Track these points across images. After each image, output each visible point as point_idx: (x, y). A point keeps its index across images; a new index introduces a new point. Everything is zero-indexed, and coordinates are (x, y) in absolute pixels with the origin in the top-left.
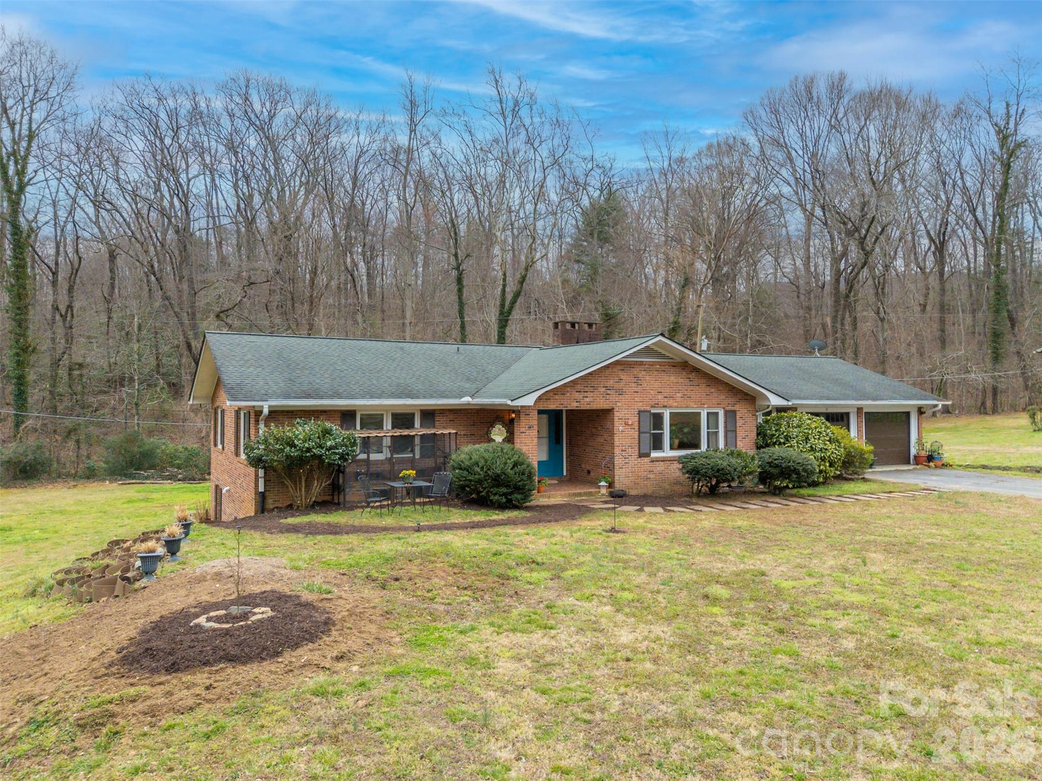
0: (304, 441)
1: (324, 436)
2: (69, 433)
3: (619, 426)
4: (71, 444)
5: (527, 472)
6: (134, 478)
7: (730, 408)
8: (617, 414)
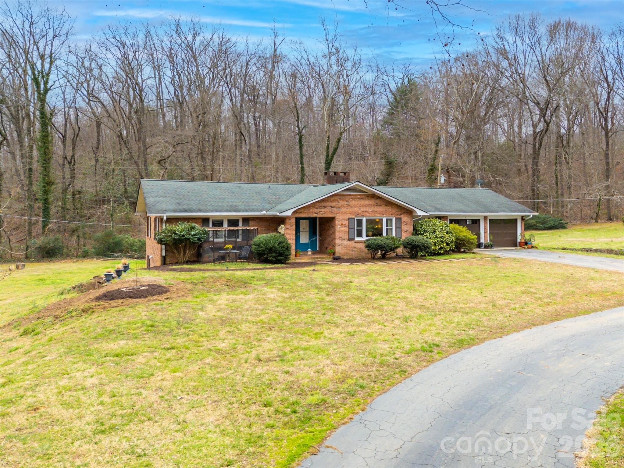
0: (181, 232)
1: (191, 230)
2: (74, 231)
3: (338, 225)
4: (75, 238)
5: (285, 247)
6: (110, 257)
7: (398, 216)
8: (337, 220)
